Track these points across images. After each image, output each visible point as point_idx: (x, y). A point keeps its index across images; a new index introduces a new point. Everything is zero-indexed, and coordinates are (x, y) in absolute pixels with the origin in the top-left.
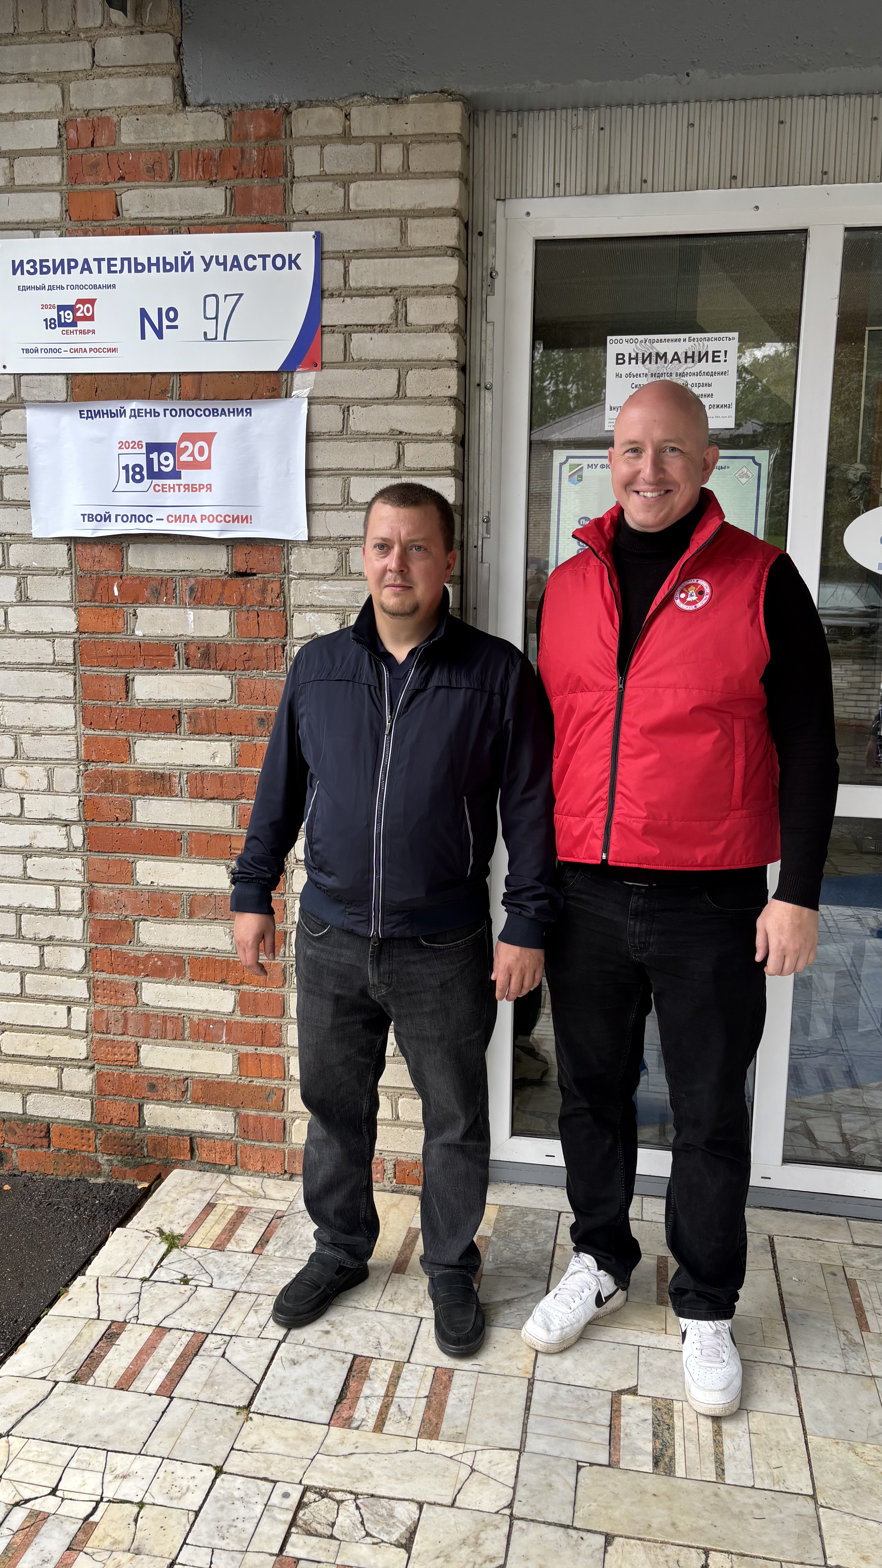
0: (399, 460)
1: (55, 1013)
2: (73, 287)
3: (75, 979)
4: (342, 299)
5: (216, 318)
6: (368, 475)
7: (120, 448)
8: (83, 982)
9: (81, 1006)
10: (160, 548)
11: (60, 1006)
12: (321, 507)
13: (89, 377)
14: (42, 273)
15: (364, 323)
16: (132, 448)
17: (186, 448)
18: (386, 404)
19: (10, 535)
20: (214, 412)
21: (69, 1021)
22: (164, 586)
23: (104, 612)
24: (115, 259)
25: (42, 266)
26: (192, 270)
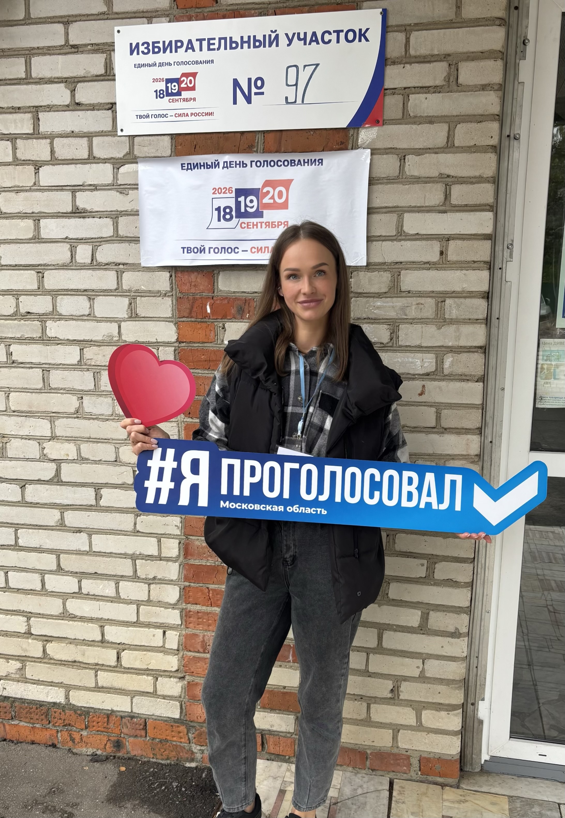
0: (446, 198)
1: (154, 636)
2: (179, 64)
3: (170, 610)
4: (402, 66)
5: (296, 85)
6: (419, 212)
7: (214, 193)
8: (177, 612)
9: (174, 630)
10: (244, 273)
11: (158, 630)
12: (377, 238)
13: (190, 136)
14: (154, 52)
15: (420, 85)
16: (224, 193)
17: (268, 192)
18: (436, 153)
19: (123, 264)
20: (292, 163)
21: (164, 642)
22: (247, 304)
23: (199, 326)
24: (214, 39)
25: (154, 47)
26: (277, 45)
